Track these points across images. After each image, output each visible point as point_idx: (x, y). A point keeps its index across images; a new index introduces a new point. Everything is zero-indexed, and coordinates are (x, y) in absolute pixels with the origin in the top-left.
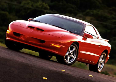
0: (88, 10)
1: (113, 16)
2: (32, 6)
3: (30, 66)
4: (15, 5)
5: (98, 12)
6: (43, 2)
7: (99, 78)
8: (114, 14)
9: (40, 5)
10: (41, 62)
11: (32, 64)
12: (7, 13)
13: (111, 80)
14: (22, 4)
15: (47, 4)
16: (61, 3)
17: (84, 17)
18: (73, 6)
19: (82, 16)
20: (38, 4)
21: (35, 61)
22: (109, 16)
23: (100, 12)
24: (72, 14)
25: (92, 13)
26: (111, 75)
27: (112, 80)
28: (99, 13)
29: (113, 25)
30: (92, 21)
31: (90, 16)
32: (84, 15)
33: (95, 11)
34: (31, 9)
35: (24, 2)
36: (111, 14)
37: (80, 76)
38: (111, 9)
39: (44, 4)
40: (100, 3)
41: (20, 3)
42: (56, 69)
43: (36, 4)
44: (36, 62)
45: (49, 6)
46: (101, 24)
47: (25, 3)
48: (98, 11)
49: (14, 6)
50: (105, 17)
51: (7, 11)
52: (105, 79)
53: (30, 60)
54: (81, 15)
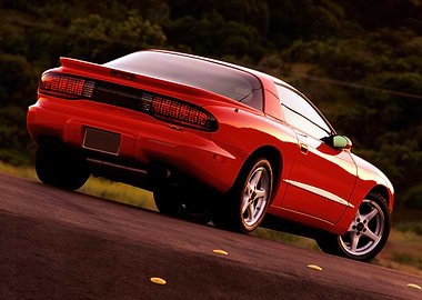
0: (298, 43)
1: (384, 58)
2: (107, 32)
3: (105, 241)
4: (49, 31)
5: (331, 48)
6: (144, 20)
7: (344, 273)
8: (389, 52)
9: (134, 29)
10: (143, 224)
11: (112, 232)
12: (23, 60)
13: (383, 278)
14: (72, 29)
15: (157, 27)
16: (205, 21)
17: (287, 66)
18: (247, 29)
19: (279, 61)
20: (128, 26)
21: (123, 222)
22: (371, 60)
23: (340, 48)
24: (246, 58)
25: (311, 52)
26: (382, 261)
27: (389, 280)
28: (338, 50)
29: (384, 91)
30: (314, 78)
31: (307, 61)
32: (285, 59)
33: (321, 45)
34: (102, 42)
35: (79, 20)
36: (379, 52)
37: (276, 270)
38: (378, 35)
39: (148, 23)
40: (338, 17)
41: (66, 24)
42: (194, 249)
43: (120, 27)
44: (128, 227)
45: (165, 30)
46: (346, 88)
47: (82, 24)
48: (334, 44)
49: (46, 36)
50: (358, 65)
51: (22, 53)
52: (365, 279)
53: (107, 220)
54: (273, 58)
